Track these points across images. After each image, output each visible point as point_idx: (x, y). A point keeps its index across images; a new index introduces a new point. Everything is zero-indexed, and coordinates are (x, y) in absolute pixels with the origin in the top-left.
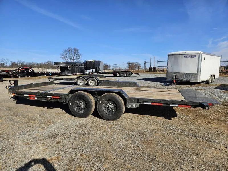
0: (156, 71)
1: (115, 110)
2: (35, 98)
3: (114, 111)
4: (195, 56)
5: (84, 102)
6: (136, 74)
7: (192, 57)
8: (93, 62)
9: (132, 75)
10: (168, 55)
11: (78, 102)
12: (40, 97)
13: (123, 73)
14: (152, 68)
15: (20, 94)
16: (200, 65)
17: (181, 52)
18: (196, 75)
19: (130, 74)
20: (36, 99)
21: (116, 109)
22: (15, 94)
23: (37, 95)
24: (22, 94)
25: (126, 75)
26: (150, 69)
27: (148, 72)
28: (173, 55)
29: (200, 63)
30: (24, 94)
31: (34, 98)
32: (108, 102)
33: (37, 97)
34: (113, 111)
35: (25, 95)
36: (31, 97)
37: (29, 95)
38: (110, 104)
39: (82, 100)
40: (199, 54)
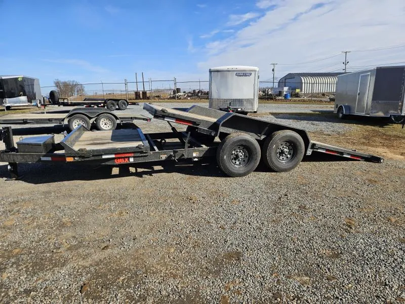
0: (148, 98)
2: (129, 160)
3: (289, 156)
4: (251, 74)
5: (243, 151)
6: (134, 104)
7: (246, 75)
9: (129, 107)
10: (211, 71)
11: (233, 152)
12: (145, 155)
13: (113, 104)
14: (141, 92)
15: (93, 156)
16: (256, 87)
17: (230, 67)
18: (251, 102)
19: (124, 104)
20: (132, 160)
21: (292, 153)
22: (74, 157)
23: (142, 152)
25: (117, 107)
26: (137, 94)
28: (218, 71)
29: (256, 84)
30: (102, 155)
31: (126, 159)
32: (282, 145)
33: (134, 157)
34: (287, 157)
35: (104, 157)
36: (120, 158)
37: (115, 154)
38: (283, 147)
39: (241, 148)
40: (255, 71)
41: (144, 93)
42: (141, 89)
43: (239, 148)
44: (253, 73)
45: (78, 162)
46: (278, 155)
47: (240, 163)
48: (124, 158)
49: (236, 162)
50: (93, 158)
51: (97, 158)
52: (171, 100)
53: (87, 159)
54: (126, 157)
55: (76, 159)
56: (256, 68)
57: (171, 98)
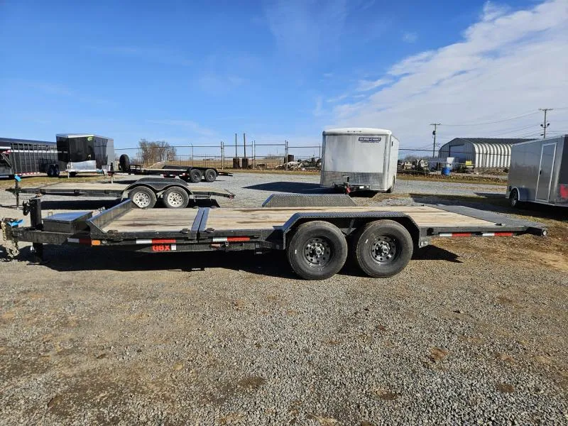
0: (250, 167)
1: (392, 254)
2: (170, 248)
3: (390, 256)
4: (380, 140)
5: (323, 245)
6: (225, 174)
7: (373, 141)
8: (89, 139)
9: (218, 178)
10: (325, 135)
11: (309, 246)
12: (190, 242)
13: (198, 174)
14: (241, 159)
15: (124, 240)
16: (387, 157)
17: (351, 130)
18: (379, 177)
19: (213, 175)
20: (174, 248)
21: (394, 251)
22: (101, 240)
23: (186, 239)
24: (131, 240)
25: (203, 178)
26: (236, 161)
27: (230, 168)
28: (334, 134)
29: (388, 153)
30: (135, 240)
31: (167, 247)
32: (379, 240)
33: (177, 245)
34: (388, 258)
35: (138, 242)
36: (159, 245)
37: (153, 239)
38: (382, 243)
39: (320, 240)
40: (387, 135)
41: (245, 160)
42: (241, 155)
43: (317, 240)
44: (383, 138)
45: (105, 246)
46: (374, 254)
47: (318, 261)
48: (164, 245)
49: (312, 260)
50: (124, 243)
51: (129, 243)
52: (281, 171)
53: (117, 244)
54: (167, 244)
55: (104, 242)
56: (389, 132)
57: (281, 168)
